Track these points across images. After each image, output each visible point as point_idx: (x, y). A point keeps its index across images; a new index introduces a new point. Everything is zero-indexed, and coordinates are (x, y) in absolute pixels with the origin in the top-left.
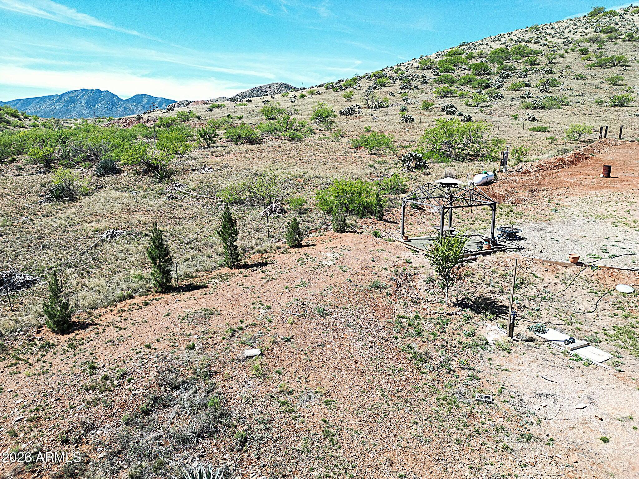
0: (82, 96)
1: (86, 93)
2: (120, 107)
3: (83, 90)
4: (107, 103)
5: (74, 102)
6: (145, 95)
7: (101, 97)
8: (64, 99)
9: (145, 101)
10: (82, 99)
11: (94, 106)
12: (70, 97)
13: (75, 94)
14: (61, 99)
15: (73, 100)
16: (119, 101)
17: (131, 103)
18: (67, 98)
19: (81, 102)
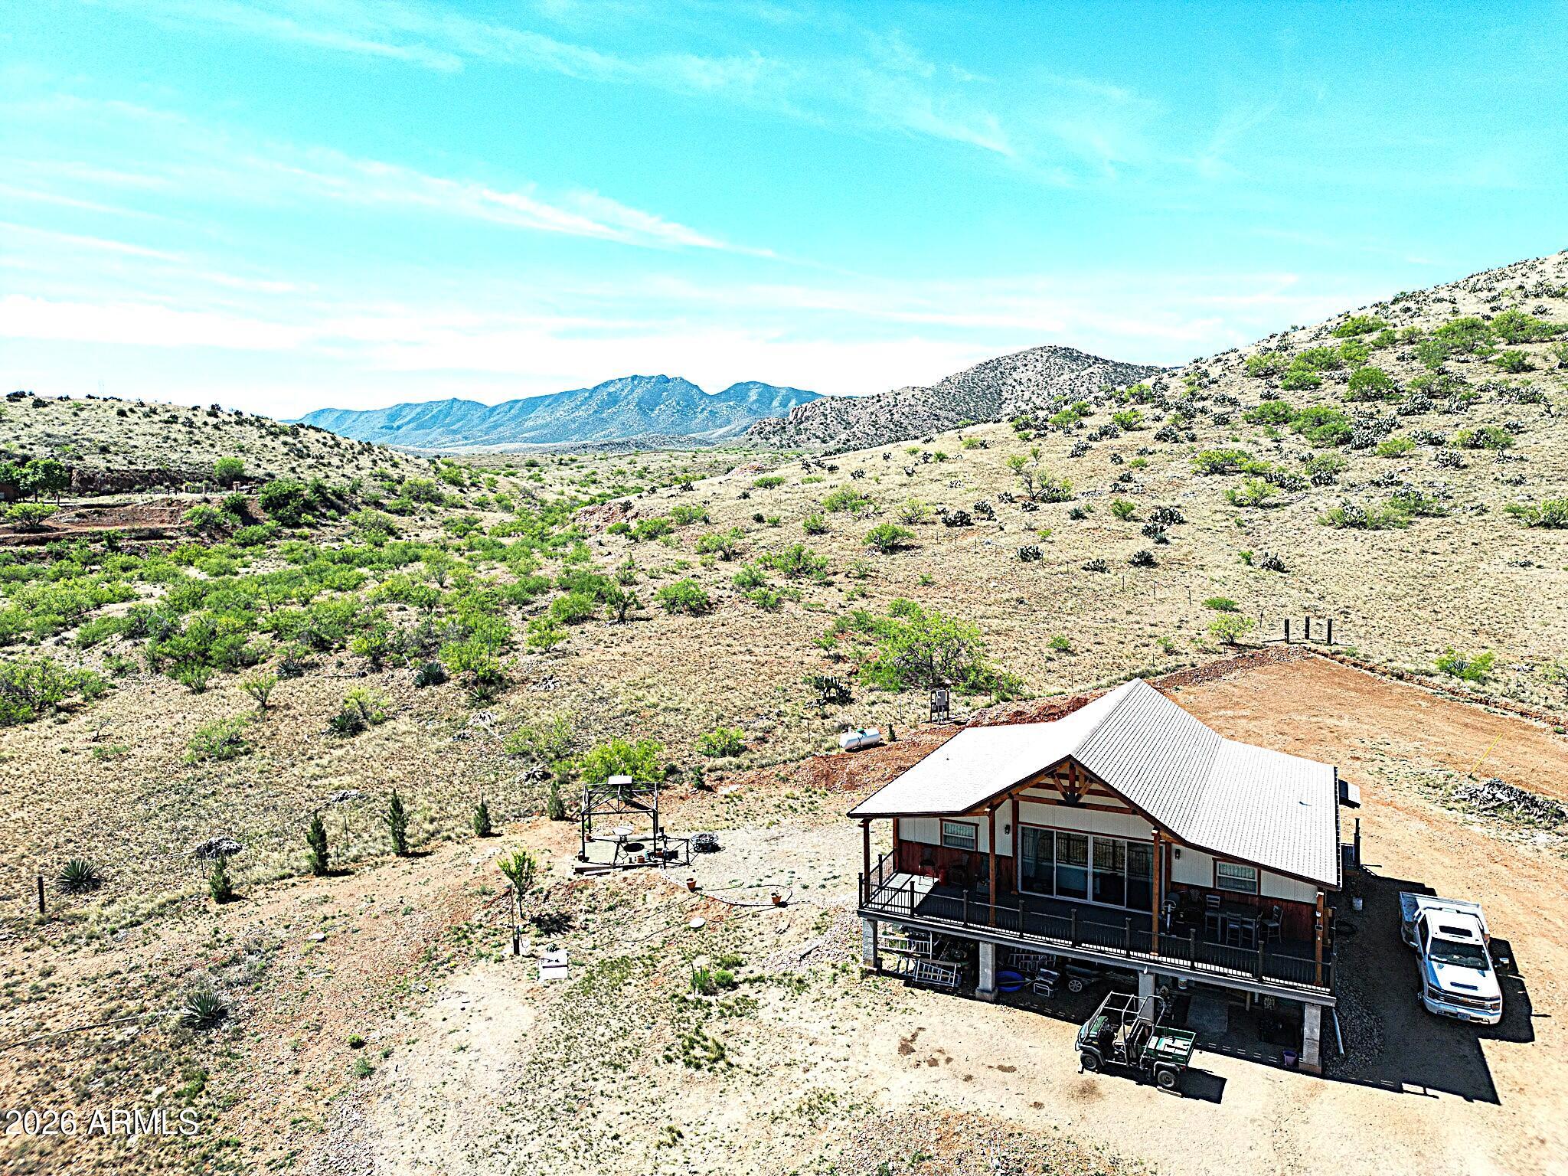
0: (632, 391)
1: (639, 383)
2: (703, 409)
3: (634, 378)
4: (678, 404)
5: (615, 402)
6: (755, 383)
7: (667, 390)
8: (597, 397)
9: (753, 395)
10: (630, 397)
11: (652, 410)
12: (609, 394)
13: (619, 385)
14: (591, 396)
15: (614, 399)
16: (701, 399)
17: (724, 401)
18: (603, 394)
19: (628, 403)
